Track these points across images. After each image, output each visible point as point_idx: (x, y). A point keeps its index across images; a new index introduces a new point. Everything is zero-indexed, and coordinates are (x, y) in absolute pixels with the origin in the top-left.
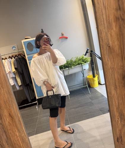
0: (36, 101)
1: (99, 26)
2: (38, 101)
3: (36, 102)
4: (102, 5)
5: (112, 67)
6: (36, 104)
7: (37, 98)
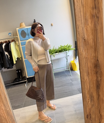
4: (81, 4)
5: (86, 57)
6: (25, 82)
7: (27, 77)
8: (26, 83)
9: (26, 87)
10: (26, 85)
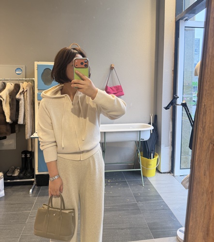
0: (33, 178)
1: (204, 96)
2: (36, 179)
3: (33, 180)
5: (210, 190)
6: (31, 183)
7: (37, 173)
8: (33, 185)
9: (31, 195)
10: (32, 191)
